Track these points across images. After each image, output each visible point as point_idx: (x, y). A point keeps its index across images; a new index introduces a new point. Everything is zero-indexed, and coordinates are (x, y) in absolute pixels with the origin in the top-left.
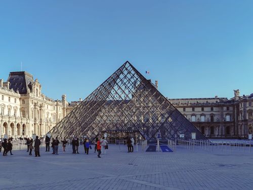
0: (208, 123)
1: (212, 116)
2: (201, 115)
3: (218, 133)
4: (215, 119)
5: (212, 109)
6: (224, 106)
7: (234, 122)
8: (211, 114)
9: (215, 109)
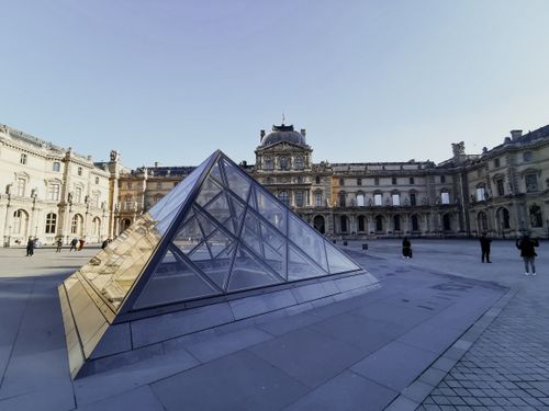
0: (406, 208)
1: (413, 195)
2: (393, 193)
3: (428, 226)
4: (419, 199)
5: (412, 182)
6: (435, 174)
7: (459, 205)
8: (411, 191)
9: (417, 181)
